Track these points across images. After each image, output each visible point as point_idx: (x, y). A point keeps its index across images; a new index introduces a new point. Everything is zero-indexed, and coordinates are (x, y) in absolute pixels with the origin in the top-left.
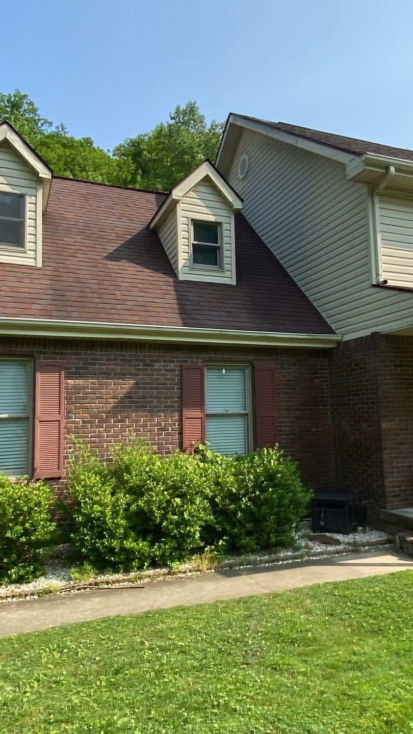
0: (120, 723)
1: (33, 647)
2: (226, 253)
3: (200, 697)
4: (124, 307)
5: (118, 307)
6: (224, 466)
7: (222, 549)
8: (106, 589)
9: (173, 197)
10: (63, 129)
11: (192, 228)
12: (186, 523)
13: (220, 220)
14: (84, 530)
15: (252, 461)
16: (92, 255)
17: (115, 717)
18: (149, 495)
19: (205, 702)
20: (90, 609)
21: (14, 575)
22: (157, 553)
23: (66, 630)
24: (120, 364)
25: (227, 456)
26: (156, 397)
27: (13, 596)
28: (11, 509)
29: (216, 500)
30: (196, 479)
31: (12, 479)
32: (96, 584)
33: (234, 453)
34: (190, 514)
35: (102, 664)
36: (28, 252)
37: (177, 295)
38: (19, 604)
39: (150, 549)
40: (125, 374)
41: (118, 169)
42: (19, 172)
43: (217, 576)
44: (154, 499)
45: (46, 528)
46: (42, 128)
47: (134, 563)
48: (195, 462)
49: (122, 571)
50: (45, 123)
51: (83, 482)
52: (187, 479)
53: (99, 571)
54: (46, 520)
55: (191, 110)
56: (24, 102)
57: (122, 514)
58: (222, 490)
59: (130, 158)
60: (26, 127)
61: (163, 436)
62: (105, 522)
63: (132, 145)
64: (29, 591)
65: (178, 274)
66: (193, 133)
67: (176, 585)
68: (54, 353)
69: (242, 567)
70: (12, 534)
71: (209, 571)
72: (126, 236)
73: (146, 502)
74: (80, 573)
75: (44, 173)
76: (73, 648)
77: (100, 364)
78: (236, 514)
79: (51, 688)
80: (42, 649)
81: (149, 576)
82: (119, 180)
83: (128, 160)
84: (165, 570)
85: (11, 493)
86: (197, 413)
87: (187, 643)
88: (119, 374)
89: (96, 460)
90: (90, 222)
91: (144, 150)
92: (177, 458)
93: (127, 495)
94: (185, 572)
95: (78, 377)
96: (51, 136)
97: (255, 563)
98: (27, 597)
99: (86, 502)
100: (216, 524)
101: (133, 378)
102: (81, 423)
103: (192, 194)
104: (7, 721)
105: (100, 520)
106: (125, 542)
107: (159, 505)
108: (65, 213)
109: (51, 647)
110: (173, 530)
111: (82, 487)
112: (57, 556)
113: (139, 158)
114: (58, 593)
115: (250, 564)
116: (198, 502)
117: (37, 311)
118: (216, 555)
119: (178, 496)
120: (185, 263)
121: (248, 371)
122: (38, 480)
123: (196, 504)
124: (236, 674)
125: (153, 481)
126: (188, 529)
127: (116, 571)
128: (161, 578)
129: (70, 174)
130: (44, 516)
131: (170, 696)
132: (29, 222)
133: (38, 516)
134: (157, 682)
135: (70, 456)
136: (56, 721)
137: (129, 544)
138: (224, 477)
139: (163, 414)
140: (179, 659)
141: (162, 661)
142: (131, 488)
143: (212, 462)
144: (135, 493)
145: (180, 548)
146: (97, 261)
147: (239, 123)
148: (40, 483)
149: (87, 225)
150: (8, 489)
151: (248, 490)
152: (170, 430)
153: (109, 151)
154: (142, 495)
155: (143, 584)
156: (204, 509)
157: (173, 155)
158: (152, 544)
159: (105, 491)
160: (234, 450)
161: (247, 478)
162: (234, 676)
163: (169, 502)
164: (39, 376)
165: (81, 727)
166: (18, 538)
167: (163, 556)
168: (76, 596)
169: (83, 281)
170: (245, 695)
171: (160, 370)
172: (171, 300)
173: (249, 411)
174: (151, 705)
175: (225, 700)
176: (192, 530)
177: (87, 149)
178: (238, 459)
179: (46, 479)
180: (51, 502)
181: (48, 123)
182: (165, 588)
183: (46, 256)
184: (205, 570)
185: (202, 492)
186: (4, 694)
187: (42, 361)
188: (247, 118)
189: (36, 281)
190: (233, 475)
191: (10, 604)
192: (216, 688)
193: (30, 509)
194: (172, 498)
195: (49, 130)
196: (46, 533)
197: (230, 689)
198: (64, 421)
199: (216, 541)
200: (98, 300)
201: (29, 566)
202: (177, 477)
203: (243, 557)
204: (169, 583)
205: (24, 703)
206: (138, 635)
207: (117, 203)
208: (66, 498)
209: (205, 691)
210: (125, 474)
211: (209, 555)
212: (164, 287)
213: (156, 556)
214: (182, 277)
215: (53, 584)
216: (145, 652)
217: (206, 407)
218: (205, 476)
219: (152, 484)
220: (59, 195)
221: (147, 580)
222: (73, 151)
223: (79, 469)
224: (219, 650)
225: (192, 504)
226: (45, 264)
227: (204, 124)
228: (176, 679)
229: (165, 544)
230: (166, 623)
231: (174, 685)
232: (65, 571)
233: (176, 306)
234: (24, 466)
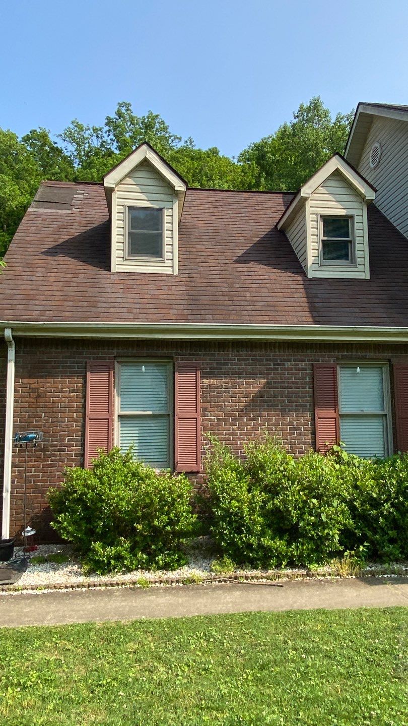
0: (268, 719)
1: (181, 633)
2: (358, 247)
3: (350, 706)
4: (253, 308)
5: (249, 308)
6: (362, 469)
7: (363, 555)
8: (245, 583)
9: (302, 195)
10: (191, 143)
11: (321, 224)
12: (324, 525)
13: (350, 212)
14: (223, 524)
15: (393, 465)
16: (222, 260)
17: (264, 713)
18: (284, 494)
19: (355, 711)
20: (232, 602)
21: (161, 562)
22: (295, 553)
23: (210, 620)
24: (251, 364)
25: (365, 458)
26: (287, 397)
27: (161, 582)
28: (158, 499)
29: (355, 503)
30: (333, 481)
31: (157, 471)
32: (236, 578)
33: (372, 455)
34: (327, 516)
35: (247, 657)
36: (166, 261)
37: (307, 293)
38: (166, 589)
39: (287, 548)
40: (256, 374)
41: (243, 174)
42: (158, 188)
43: (358, 583)
44: (290, 498)
45: (188, 519)
46: (173, 144)
47: (272, 561)
48: (330, 463)
49: (260, 568)
50: (175, 139)
51: (220, 478)
52: (323, 480)
53: (238, 566)
54: (188, 512)
55: (315, 106)
56: (156, 121)
57: (258, 512)
58: (361, 494)
59: (254, 162)
60: (159, 146)
61: (296, 436)
62: (242, 518)
63: (256, 149)
64: (174, 578)
65: (307, 272)
66: (318, 129)
67: (315, 588)
68: (190, 354)
69: (385, 576)
70: (159, 523)
71: (350, 577)
72: (254, 239)
73: (282, 501)
74: (220, 565)
75: (179, 186)
76: (218, 638)
77: (232, 364)
78: (377, 520)
79: (200, 674)
80: (190, 636)
81: (288, 576)
82: (243, 185)
83: (253, 164)
84: (303, 571)
85: (157, 484)
86: (331, 413)
87: (332, 648)
88: (250, 373)
89: (231, 457)
90: (219, 229)
91: (267, 152)
92: (311, 459)
93: (262, 493)
94: (324, 575)
95: (211, 377)
96: (181, 151)
97: (399, 573)
98: (173, 584)
99: (223, 497)
100: (355, 529)
101: (264, 378)
102: (216, 420)
103: (321, 190)
104: (162, 701)
105: (238, 516)
106: (262, 539)
107: (295, 505)
108: (198, 222)
109: (199, 635)
110: (310, 531)
111: (220, 482)
112: (197, 547)
113: (263, 160)
114: (201, 583)
115: (395, 573)
116: (335, 504)
117: (174, 316)
118: (356, 561)
119: (314, 497)
120: (315, 260)
121: (386, 369)
122: (179, 473)
123: (333, 507)
124: (387, 687)
125: (288, 480)
126: (326, 531)
127: (255, 567)
128: (299, 579)
129: (198, 185)
130: (185, 507)
131: (318, 701)
132: (166, 234)
133: (180, 507)
134: (303, 684)
135: (207, 452)
136: (208, 708)
137: (266, 542)
138: (362, 481)
139: (294, 413)
140: (325, 663)
141: (307, 663)
142: (266, 486)
143: (348, 464)
144: (270, 491)
145: (318, 550)
146: (227, 265)
147: (370, 111)
148: (182, 476)
149: (217, 231)
150: (154, 480)
151: (390, 495)
152: (302, 429)
153: (233, 157)
154: (277, 494)
155: (281, 583)
156: (343, 512)
157: (297, 154)
158: (289, 544)
159: (241, 487)
160: (372, 452)
161: (389, 482)
162: (385, 689)
163: (305, 502)
164: (177, 375)
165: (232, 717)
166: (164, 527)
167: (300, 556)
168: (217, 588)
169: (214, 285)
170: (399, 711)
171: (291, 369)
172: (300, 298)
173: (387, 411)
174: (299, 706)
175: (377, 713)
176: (331, 533)
177: (214, 158)
178: (377, 462)
179: (187, 473)
180: (192, 494)
181: (178, 138)
182: (305, 590)
183: (182, 264)
184: (345, 575)
185: (340, 495)
186: (159, 674)
187: (180, 362)
188: (378, 106)
189: (173, 288)
190: (373, 479)
191: (158, 589)
192: (366, 698)
193: (174, 500)
194: (308, 499)
195: (178, 145)
196: (189, 524)
197: (382, 702)
198: (200, 419)
199: (356, 546)
200: (230, 303)
201: (174, 554)
202: (313, 477)
203: (386, 565)
204: (308, 585)
205: (177, 685)
206: (281, 634)
207: (245, 207)
208: (204, 492)
209: (355, 700)
210: (259, 472)
211: (348, 560)
212: (292, 286)
213: (293, 556)
214: (311, 275)
215: (195, 574)
216: (288, 651)
217: (340, 406)
218: (342, 478)
219: (287, 484)
220: (191, 205)
221: (285, 579)
222: (200, 163)
223: (216, 465)
224: (367, 659)
225: (329, 506)
226: (181, 271)
227: (329, 118)
228: (322, 683)
229: (303, 544)
230: (309, 625)
231: (321, 690)
232: (206, 563)
233: (307, 305)
234: (165, 460)
